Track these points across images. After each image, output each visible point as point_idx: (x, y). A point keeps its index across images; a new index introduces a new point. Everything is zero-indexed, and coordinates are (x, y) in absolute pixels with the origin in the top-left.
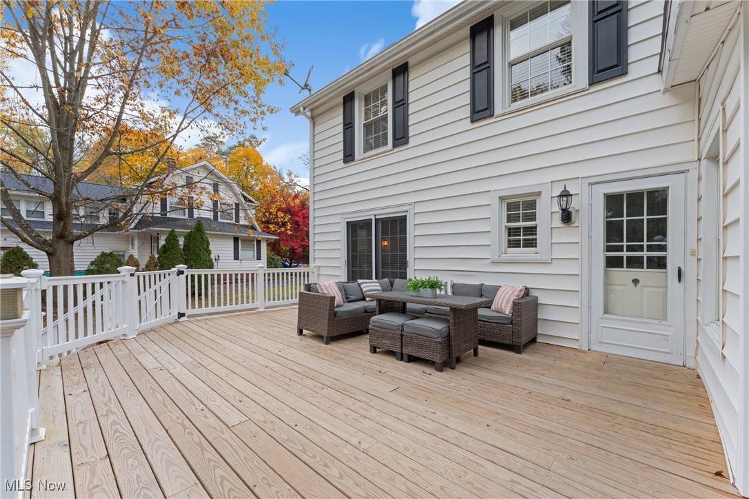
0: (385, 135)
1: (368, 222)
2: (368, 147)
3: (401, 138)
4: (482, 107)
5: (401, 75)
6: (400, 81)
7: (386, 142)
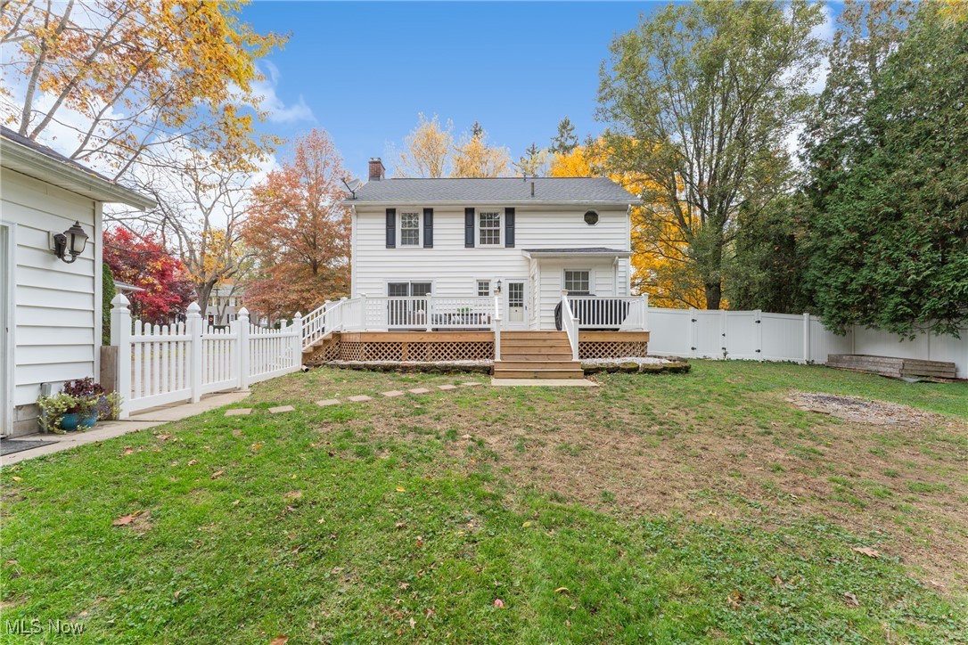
0: (418, 239)
1: (405, 284)
2: (404, 243)
3: (429, 243)
4: (469, 243)
5: (429, 213)
6: (428, 215)
7: (417, 243)
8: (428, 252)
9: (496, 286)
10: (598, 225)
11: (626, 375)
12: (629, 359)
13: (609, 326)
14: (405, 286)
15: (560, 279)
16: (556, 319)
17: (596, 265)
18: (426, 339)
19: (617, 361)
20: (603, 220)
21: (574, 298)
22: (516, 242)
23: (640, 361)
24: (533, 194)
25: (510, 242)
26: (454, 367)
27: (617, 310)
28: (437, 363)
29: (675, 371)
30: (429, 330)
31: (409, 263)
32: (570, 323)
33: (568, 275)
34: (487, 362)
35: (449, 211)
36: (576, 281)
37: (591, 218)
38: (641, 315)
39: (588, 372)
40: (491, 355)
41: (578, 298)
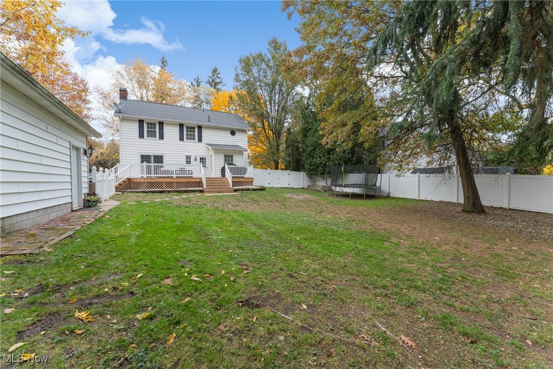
2: (148, 136)
3: (161, 138)
4: (181, 139)
5: (161, 124)
6: (161, 125)
7: (155, 136)
8: (161, 141)
9: (194, 158)
10: (235, 136)
11: (247, 191)
12: (247, 187)
13: (241, 176)
14: (149, 156)
15: (222, 158)
16: (222, 173)
17: (235, 153)
18: (173, 181)
19: (244, 187)
20: (237, 134)
21: (229, 166)
22: (203, 140)
23: (251, 187)
24: (209, 121)
25: (200, 140)
26: (189, 190)
27: (244, 170)
28: (182, 189)
29: (261, 190)
30: (175, 177)
31: (152, 146)
32: (229, 175)
33: (225, 156)
34: (201, 189)
35: (171, 124)
36: (229, 159)
37: (233, 133)
38: (251, 172)
39: (235, 191)
40: (202, 186)
41: (231, 166)
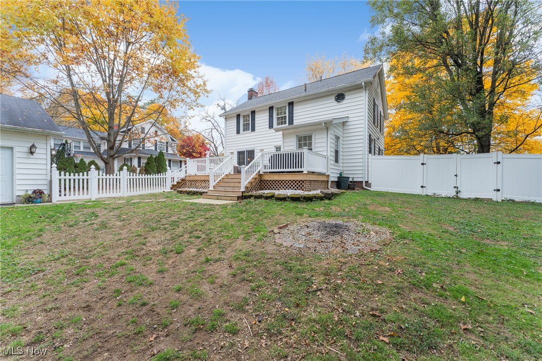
0: (249, 128)
1: (244, 152)
2: (244, 130)
3: (253, 129)
4: (271, 126)
5: (254, 113)
8: (253, 134)
10: (345, 102)
17: (315, 130)
20: (348, 98)
22: (294, 121)
24: (306, 90)
25: (291, 122)
31: (245, 141)
35: (262, 110)
36: (305, 143)
37: (340, 97)
